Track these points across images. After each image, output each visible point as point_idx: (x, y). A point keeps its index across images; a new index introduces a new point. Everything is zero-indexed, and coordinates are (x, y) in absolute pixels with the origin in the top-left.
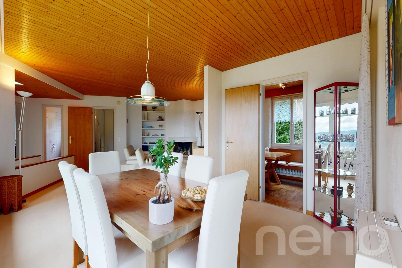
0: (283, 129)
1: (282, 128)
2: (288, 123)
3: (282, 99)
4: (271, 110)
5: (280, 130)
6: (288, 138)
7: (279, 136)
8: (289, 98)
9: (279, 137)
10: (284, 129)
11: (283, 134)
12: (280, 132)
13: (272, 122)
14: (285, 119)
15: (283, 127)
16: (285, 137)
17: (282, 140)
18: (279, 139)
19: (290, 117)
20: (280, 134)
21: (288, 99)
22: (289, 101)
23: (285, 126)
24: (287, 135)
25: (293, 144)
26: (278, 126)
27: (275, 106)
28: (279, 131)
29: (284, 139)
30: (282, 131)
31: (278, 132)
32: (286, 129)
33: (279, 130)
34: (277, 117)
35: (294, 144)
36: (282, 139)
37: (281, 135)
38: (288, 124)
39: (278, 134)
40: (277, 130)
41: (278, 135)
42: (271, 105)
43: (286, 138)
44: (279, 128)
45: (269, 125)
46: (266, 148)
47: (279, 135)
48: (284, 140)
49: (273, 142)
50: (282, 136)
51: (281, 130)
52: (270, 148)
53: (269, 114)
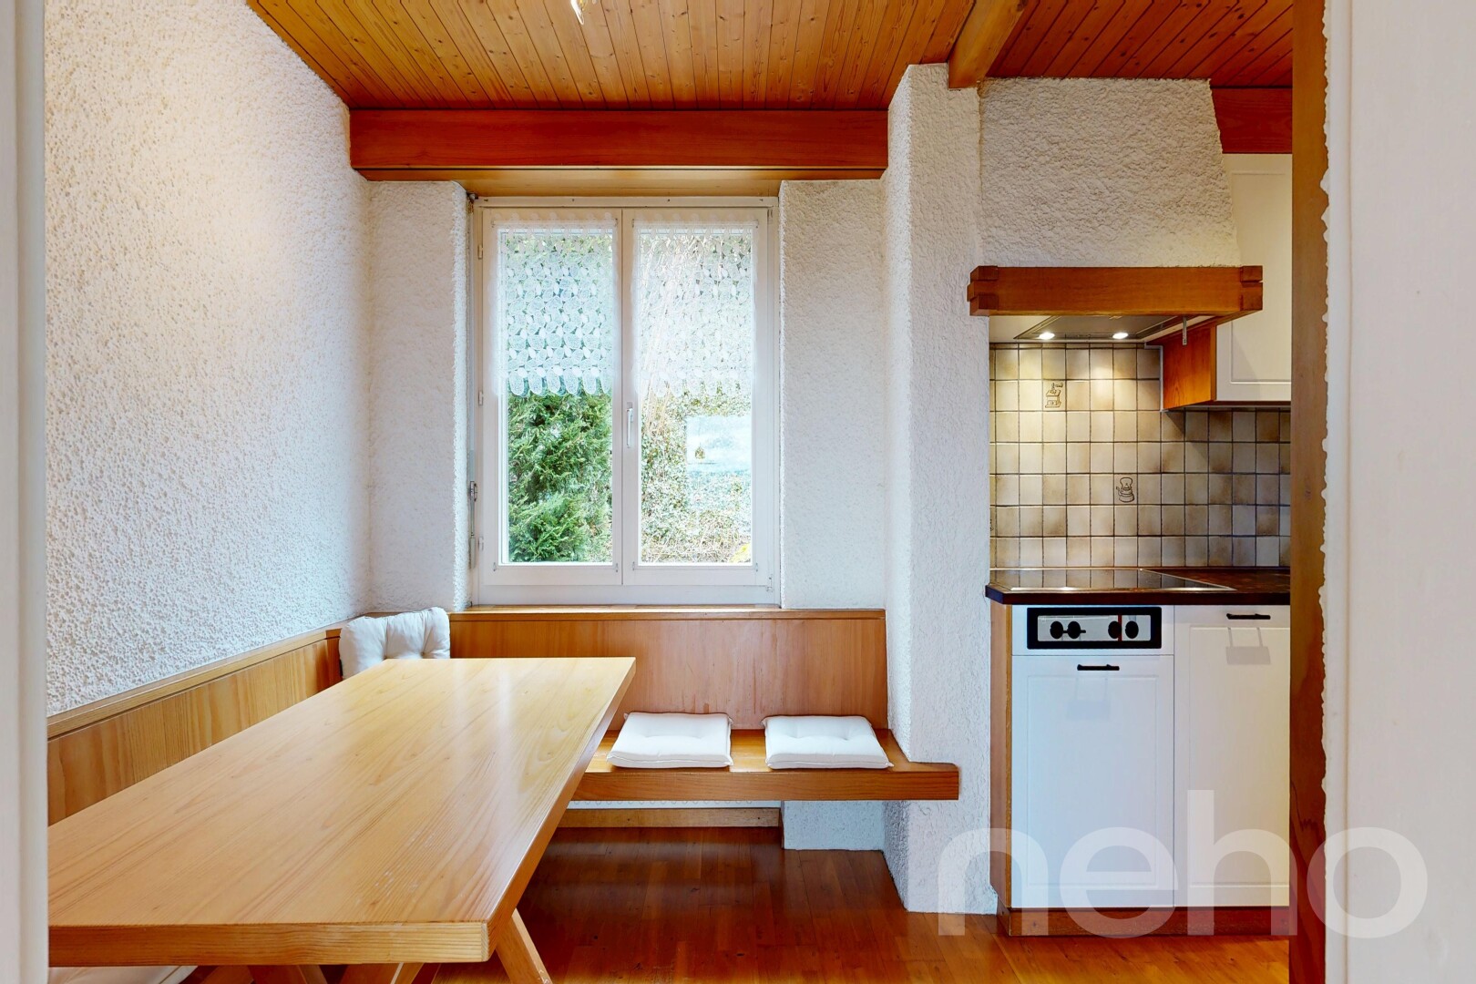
0: (554, 457)
1: (549, 452)
2: (584, 424)
3: (552, 213)
4: (468, 293)
5: (537, 467)
6: (581, 513)
7: (528, 502)
8: (608, 214)
9: (532, 512)
10: (560, 458)
11: (555, 488)
12: (536, 477)
13: (480, 390)
14: (577, 372)
15: (555, 447)
16: (567, 510)
17: (548, 527)
18: (529, 525)
19: (614, 355)
20: (537, 488)
21: (599, 218)
22: (601, 235)
23: (565, 440)
24: (579, 497)
25: (634, 566)
26: (525, 441)
27: (501, 260)
28: (530, 474)
29: (559, 524)
30: (548, 471)
31: (527, 477)
32: (572, 461)
33: (531, 467)
34: (512, 353)
35: (641, 563)
36: (550, 523)
37: (544, 499)
38: (584, 429)
39: (528, 490)
40: (518, 467)
41: (526, 498)
42: (468, 248)
43: (569, 516)
44: (529, 452)
45: (451, 414)
46: (425, 613)
47: (534, 499)
48: (561, 529)
49: (485, 558)
50: (552, 502)
51: (543, 463)
52: (459, 608)
53: (452, 322)
